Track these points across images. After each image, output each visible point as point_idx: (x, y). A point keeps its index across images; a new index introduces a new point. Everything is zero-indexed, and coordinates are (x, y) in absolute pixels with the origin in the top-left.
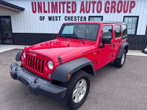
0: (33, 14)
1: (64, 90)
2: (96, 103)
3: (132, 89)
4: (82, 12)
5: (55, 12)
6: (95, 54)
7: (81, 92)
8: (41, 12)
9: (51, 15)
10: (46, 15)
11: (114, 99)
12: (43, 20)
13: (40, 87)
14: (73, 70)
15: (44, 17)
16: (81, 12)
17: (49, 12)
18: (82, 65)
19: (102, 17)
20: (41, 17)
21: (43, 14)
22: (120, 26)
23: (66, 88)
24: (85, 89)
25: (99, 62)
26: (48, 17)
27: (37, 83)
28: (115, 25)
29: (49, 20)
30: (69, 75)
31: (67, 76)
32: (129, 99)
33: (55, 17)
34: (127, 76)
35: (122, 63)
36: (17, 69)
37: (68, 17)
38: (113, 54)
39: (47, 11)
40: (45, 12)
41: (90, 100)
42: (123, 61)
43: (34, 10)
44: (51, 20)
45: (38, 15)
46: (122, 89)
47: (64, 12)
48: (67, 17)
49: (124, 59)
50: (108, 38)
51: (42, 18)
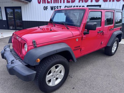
0: (39, 4)
1: (33, 73)
2: (74, 88)
3: (117, 78)
4: (81, 1)
5: (56, 3)
6: (77, 40)
7: (58, 76)
8: (45, 3)
9: (53, 5)
10: (49, 5)
11: (93, 87)
12: (46, 10)
13: (14, 68)
14: (43, 54)
15: (47, 7)
16: (79, 2)
17: (51, 3)
18: (56, 50)
19: (100, 6)
20: (44, 7)
21: (46, 5)
22: (112, 13)
23: (36, 72)
24: (63, 74)
25: (83, 49)
26: (51, 7)
27: (13, 63)
28: (106, 12)
29: (51, 10)
30: (38, 59)
31: (36, 60)
32: (110, 89)
33: (56, 7)
34: (116, 65)
35: (113, 52)
36: (5, 50)
37: (68, 6)
38: (102, 42)
39: (49, 2)
40: (48, 2)
41: (68, 84)
42: (115, 49)
43: (39, 1)
44: (53, 10)
45: (42, 5)
46: (106, 77)
47: (64, 2)
48: (66, 7)
49: (116, 48)
50: (93, 24)
51: (46, 8)
